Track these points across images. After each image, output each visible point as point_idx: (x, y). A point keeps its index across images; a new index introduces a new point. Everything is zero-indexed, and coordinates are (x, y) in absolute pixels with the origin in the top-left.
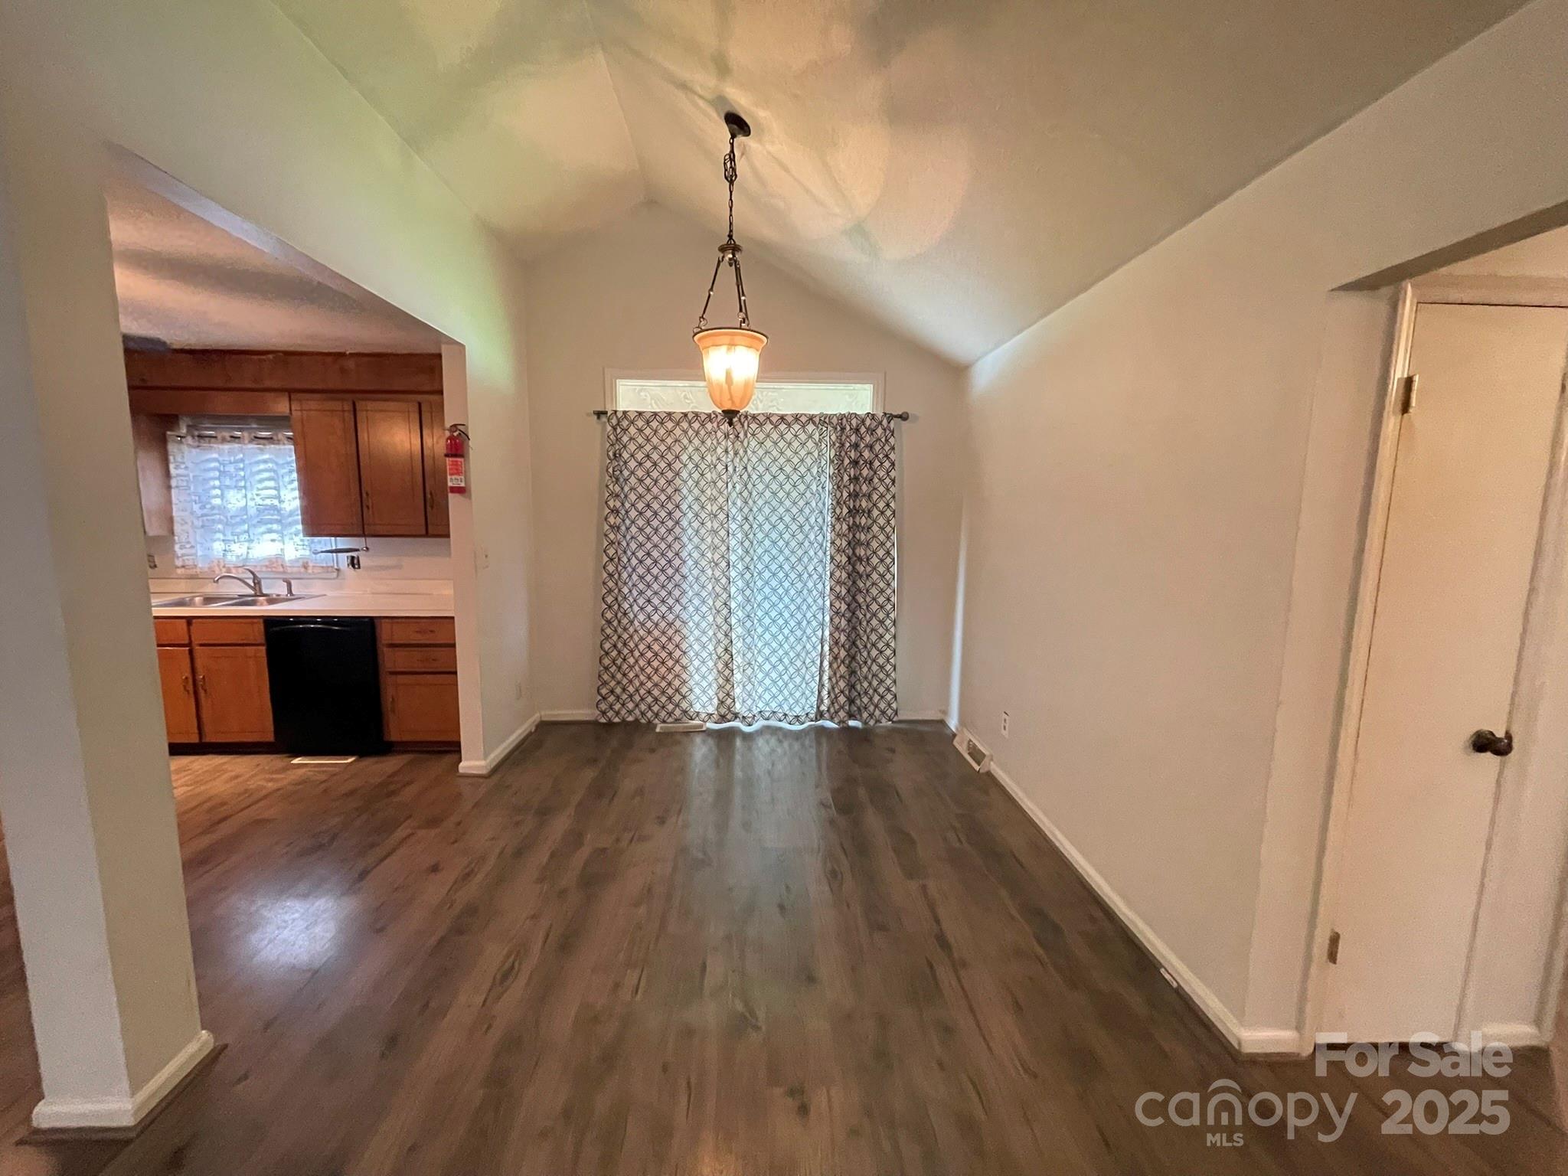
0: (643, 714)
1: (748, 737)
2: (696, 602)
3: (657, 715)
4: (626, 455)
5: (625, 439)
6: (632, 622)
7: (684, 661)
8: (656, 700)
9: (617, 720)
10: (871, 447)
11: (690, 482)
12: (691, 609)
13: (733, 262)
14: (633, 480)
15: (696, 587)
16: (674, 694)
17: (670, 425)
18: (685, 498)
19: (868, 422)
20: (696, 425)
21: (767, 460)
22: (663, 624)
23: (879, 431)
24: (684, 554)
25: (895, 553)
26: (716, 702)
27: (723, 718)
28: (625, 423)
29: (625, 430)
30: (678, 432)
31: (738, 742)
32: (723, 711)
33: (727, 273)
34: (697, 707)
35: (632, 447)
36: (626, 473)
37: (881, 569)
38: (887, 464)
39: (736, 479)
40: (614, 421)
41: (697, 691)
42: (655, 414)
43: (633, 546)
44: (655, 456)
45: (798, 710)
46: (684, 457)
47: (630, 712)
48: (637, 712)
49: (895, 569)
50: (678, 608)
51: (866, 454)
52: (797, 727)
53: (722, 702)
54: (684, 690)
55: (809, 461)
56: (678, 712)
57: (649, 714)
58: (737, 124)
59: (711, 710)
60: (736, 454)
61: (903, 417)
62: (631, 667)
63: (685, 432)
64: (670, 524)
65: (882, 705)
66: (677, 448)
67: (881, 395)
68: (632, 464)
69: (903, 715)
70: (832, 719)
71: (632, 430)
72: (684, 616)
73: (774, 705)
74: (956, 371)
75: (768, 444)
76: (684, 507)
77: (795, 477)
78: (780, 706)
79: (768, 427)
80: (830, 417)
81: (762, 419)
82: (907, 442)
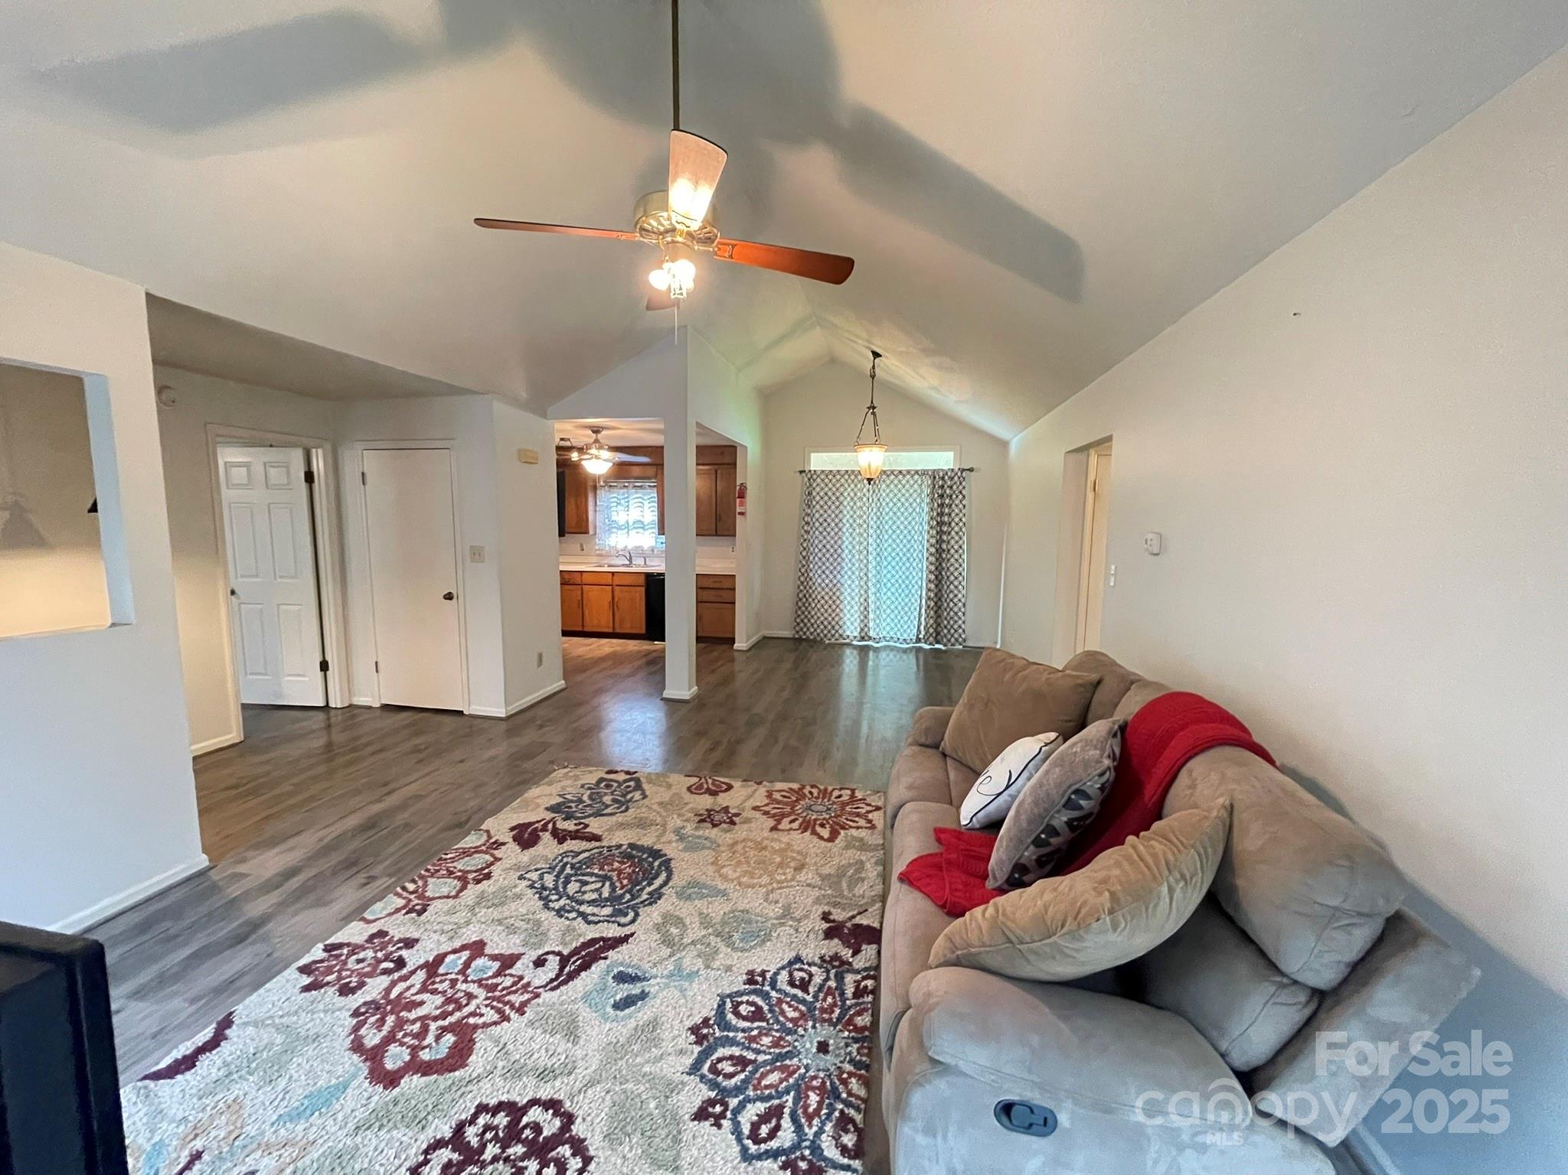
0: (818, 634)
1: (876, 650)
2: (849, 573)
3: (826, 636)
4: (814, 494)
5: (814, 485)
6: (814, 584)
7: (841, 606)
8: (825, 627)
9: (804, 637)
10: (951, 487)
11: (848, 508)
12: (846, 577)
13: (873, 413)
14: (818, 507)
15: (849, 565)
16: (834, 626)
17: (838, 477)
18: (845, 516)
19: (949, 474)
20: (853, 477)
21: (891, 495)
22: (831, 585)
23: (956, 478)
24: (843, 547)
25: (965, 547)
26: (859, 629)
27: (863, 639)
28: (815, 477)
29: (814, 480)
30: (843, 480)
31: (871, 653)
32: (863, 634)
34: (848, 633)
35: (818, 489)
36: (814, 503)
37: (956, 556)
38: (960, 497)
39: (873, 505)
40: (809, 476)
41: (848, 623)
42: (831, 471)
43: (816, 542)
44: (830, 494)
45: (905, 636)
46: (846, 494)
47: (812, 634)
48: (815, 633)
49: (965, 557)
50: (839, 576)
51: (948, 491)
52: (905, 646)
53: (862, 630)
54: (841, 623)
55: (915, 495)
56: (837, 635)
57: (822, 635)
58: (876, 355)
59: (856, 634)
60: (874, 492)
61: (971, 470)
62: (813, 609)
63: (847, 481)
64: (836, 530)
65: (956, 636)
66: (842, 489)
67: (959, 456)
68: (818, 498)
69: (970, 643)
70: (926, 643)
71: (819, 480)
72: (842, 581)
73: (892, 633)
74: (1004, 445)
75: (892, 486)
76: (844, 521)
77: (907, 504)
78: (896, 634)
79: (892, 477)
80: (928, 471)
81: (889, 473)
82: (974, 486)
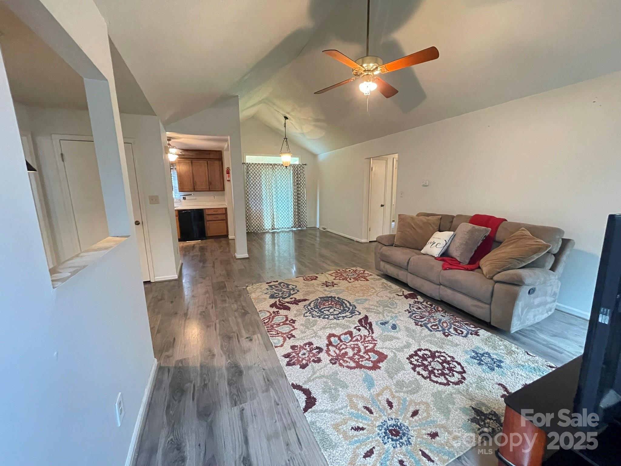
0: (255, 230)
1: (278, 233)
2: (266, 204)
3: (259, 230)
4: (250, 172)
5: (250, 169)
6: (252, 210)
7: (263, 218)
8: (258, 226)
9: (250, 231)
10: (300, 171)
11: (264, 178)
12: (265, 206)
14: (252, 178)
15: (266, 201)
16: (261, 225)
17: (259, 166)
18: (263, 182)
19: (299, 166)
20: (265, 166)
21: (280, 173)
22: (259, 210)
23: (301, 167)
24: (263, 194)
25: (305, 192)
26: (271, 226)
27: (273, 229)
28: (250, 166)
29: (250, 167)
30: (261, 167)
31: (276, 235)
32: (273, 228)
33: (285, 142)
34: (267, 228)
35: (251, 171)
36: (250, 176)
37: (303, 196)
38: (303, 174)
39: (273, 177)
40: (247, 165)
41: (266, 224)
42: (256, 164)
43: (252, 192)
44: (256, 173)
45: (288, 226)
46: (262, 173)
47: (252, 230)
48: (254, 230)
49: (305, 196)
50: (262, 206)
51: (299, 172)
52: (288, 230)
53: (272, 226)
54: (263, 224)
55: (288, 174)
56: (262, 229)
57: (257, 230)
58: (286, 118)
59: (270, 228)
60: (273, 172)
61: (305, 165)
62: (252, 220)
63: (262, 167)
64: (260, 187)
65: (304, 224)
66: (261, 171)
67: (301, 160)
68: (252, 174)
69: (308, 226)
70: (295, 228)
71: (251, 167)
72: (263, 208)
73: (282, 226)
74: (314, 156)
75: (280, 170)
76: (263, 184)
77: (285, 177)
78: (284, 226)
79: (280, 166)
80: (292, 164)
81: (278, 165)
82: (307, 170)
